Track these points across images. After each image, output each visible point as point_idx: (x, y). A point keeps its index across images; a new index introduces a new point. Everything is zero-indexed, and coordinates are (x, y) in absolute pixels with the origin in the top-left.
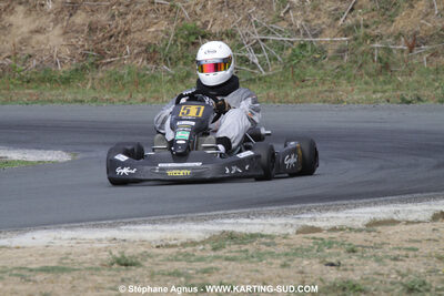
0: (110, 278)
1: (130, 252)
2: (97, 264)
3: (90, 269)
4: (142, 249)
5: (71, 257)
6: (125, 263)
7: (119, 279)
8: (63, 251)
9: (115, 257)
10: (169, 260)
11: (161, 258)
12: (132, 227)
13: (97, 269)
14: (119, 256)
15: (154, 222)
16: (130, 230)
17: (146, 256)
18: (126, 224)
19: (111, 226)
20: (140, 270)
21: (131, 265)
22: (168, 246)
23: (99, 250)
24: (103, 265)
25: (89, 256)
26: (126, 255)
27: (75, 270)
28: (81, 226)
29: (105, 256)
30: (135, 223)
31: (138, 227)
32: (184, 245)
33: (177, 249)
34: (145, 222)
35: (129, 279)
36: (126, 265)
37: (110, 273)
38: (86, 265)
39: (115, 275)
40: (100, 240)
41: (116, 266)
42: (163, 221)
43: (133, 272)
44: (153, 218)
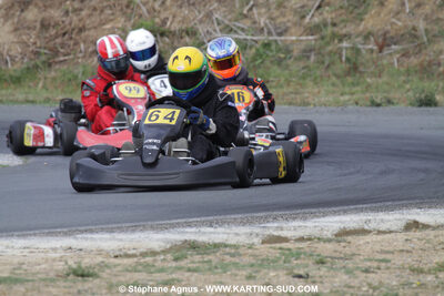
0: (66, 290)
1: (86, 262)
2: (52, 275)
3: (44, 280)
4: (100, 259)
5: (24, 267)
6: (82, 274)
7: (75, 291)
8: (16, 261)
9: (70, 268)
10: (127, 270)
11: (119, 268)
12: (89, 236)
13: (52, 280)
14: (74, 266)
15: (111, 231)
16: (86, 239)
17: (103, 266)
18: (82, 232)
19: (66, 234)
20: (97, 281)
21: (88, 276)
22: (127, 256)
23: (54, 260)
24: (58, 276)
25: (43, 266)
26: (83, 266)
27: (28, 281)
28: (35, 235)
29: (60, 266)
30: (91, 231)
31: (95, 236)
32: (144, 255)
33: (135, 259)
34: (102, 230)
35: (86, 291)
36: (83, 276)
37: (65, 284)
38: (40, 276)
39: (71, 287)
40: (55, 250)
41: (71, 277)
42: (121, 230)
43: (90, 284)
44: (110, 226)
